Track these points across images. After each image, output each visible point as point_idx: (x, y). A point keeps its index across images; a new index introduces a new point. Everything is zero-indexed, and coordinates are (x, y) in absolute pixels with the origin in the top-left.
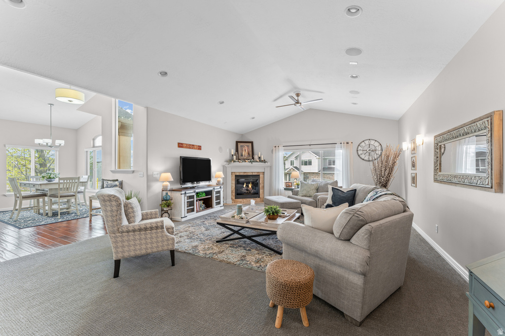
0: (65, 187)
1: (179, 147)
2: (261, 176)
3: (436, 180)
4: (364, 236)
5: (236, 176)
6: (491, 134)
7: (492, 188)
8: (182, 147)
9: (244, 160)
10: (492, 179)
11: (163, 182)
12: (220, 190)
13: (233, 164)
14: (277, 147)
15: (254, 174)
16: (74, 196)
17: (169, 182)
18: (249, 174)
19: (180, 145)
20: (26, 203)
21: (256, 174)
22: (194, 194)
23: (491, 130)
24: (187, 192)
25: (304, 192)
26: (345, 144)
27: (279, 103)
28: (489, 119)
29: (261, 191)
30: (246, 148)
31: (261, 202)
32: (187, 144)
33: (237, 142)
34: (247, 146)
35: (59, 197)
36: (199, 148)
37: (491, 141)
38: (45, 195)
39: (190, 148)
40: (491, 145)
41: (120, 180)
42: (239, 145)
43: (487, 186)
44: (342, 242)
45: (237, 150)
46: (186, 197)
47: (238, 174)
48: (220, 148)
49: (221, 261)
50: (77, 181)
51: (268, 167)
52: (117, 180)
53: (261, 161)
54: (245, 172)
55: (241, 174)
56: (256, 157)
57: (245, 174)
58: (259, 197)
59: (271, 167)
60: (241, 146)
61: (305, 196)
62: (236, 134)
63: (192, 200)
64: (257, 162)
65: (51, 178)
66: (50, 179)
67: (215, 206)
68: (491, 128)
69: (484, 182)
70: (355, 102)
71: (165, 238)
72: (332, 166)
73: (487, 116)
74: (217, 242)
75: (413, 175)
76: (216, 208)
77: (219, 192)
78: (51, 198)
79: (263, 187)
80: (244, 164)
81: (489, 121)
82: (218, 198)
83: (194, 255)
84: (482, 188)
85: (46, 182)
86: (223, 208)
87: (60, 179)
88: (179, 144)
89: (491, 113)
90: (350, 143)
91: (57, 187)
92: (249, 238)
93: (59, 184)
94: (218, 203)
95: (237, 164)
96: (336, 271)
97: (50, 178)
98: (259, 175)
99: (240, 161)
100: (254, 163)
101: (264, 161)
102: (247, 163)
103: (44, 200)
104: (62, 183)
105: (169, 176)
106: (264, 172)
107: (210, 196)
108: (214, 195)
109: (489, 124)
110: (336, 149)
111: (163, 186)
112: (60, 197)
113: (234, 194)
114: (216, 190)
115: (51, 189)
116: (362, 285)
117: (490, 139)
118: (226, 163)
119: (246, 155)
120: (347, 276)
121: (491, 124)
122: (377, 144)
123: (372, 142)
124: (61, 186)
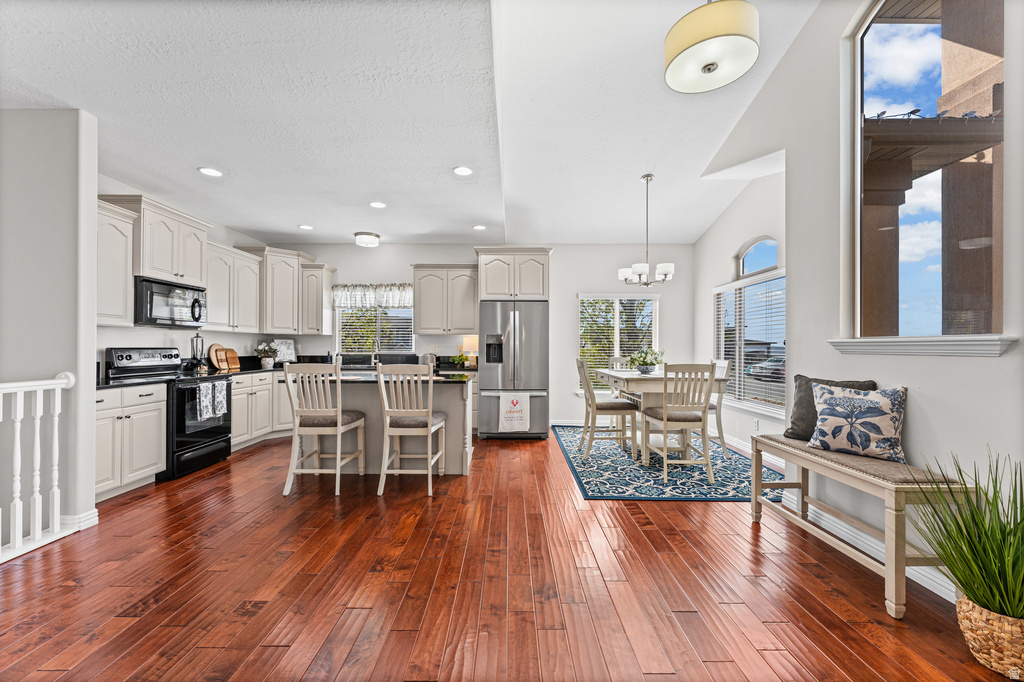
0: (679, 391)
16: (699, 420)
20: (604, 420)
35: (665, 419)
38: (634, 407)
41: (890, 382)
50: (707, 375)
52: (872, 386)
65: (647, 364)
66: (645, 367)
78: (648, 419)
85: (636, 374)
87: (668, 368)
91: (659, 388)
93: (665, 380)
97: (645, 364)
103: (634, 418)
104: (672, 379)
112: (668, 420)
115: (648, 393)
124: (671, 389)
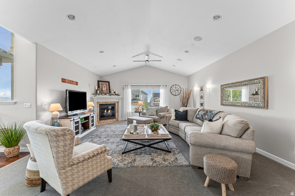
1: (63, 81)
2: (116, 104)
3: (222, 104)
4: (251, 134)
5: (100, 104)
6: (264, 86)
7: (264, 107)
8: (65, 82)
9: (106, 94)
10: (264, 103)
11: (53, 112)
12: (93, 115)
13: (98, 96)
14: (127, 86)
15: (112, 103)
17: (59, 111)
18: (109, 103)
19: (64, 80)
21: (113, 103)
22: (79, 120)
23: (264, 84)
24: (75, 119)
25: (150, 113)
26: (165, 86)
27: (136, 59)
28: (263, 79)
29: (116, 114)
30: (105, 86)
31: (117, 121)
32: (68, 80)
33: (99, 82)
34: (106, 84)
36: (77, 84)
37: (264, 89)
39: (70, 83)
40: (264, 90)
42: (100, 83)
43: (262, 107)
44: (238, 138)
45: (99, 87)
46: (74, 123)
47: (101, 103)
48: (89, 85)
49: (143, 167)
51: (120, 98)
53: (116, 95)
54: (106, 102)
55: (104, 103)
56: (112, 92)
57: (106, 103)
58: (115, 118)
59: (122, 99)
60: (101, 84)
61: (150, 115)
62: (98, 75)
63: (77, 124)
64: (113, 95)
67: (91, 127)
68: (264, 83)
69: (259, 105)
70: (174, 65)
71: (106, 161)
72: (138, 98)
73: (261, 78)
74: (123, 153)
75: (202, 102)
76: (92, 129)
77: (93, 117)
79: (118, 111)
80: (105, 96)
81: (263, 80)
82: (93, 121)
83: (117, 168)
84: (259, 107)
86: (95, 128)
88: (62, 79)
89: (265, 77)
90: (167, 86)
92: (149, 146)
94: (93, 125)
95: (100, 96)
96: (234, 155)
98: (115, 104)
99: (102, 94)
100: (112, 96)
101: (118, 95)
102: (108, 96)
105: (59, 106)
106: (118, 102)
107: (88, 120)
108: (91, 119)
109: (263, 81)
110: (160, 89)
111: (53, 115)
113: (99, 117)
114: (92, 116)
116: (251, 159)
117: (263, 88)
118: (92, 95)
119: (105, 90)
120: (242, 156)
121: (264, 81)
122: (179, 87)
123: (177, 86)
